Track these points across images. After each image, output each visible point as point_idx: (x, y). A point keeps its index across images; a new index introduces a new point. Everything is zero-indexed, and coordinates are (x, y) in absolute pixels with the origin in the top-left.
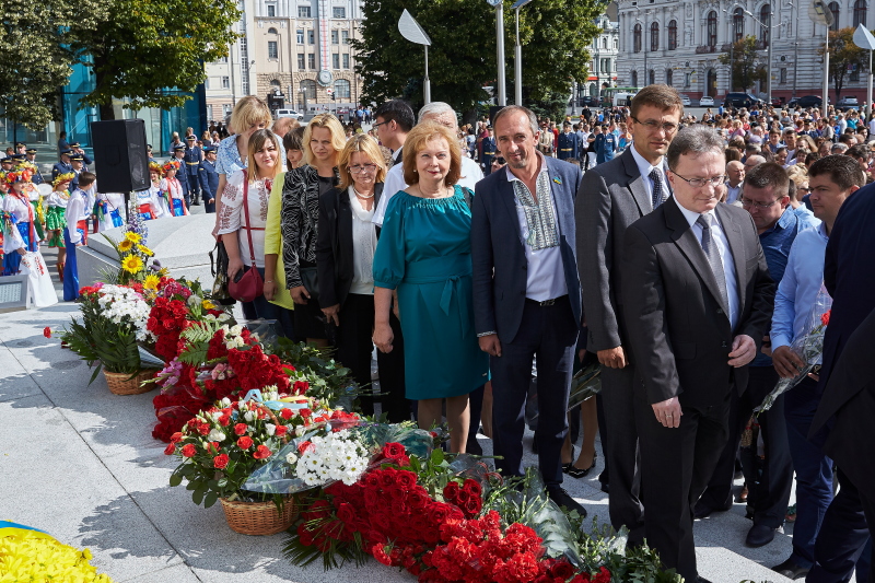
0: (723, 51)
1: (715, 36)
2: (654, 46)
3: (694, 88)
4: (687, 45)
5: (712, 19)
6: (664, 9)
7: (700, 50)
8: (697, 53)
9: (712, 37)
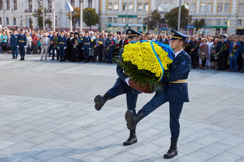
0: (35, 12)
2: (8, 8)
3: (24, 26)
4: (21, 9)
7: (26, 11)
9: (31, 6)
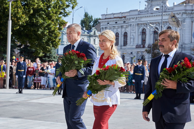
0: (148, 47)
1: (145, 40)
4: (132, 44)
5: (144, 33)
6: (122, 27)
7: (138, 47)
8: (137, 48)
9: (144, 41)
